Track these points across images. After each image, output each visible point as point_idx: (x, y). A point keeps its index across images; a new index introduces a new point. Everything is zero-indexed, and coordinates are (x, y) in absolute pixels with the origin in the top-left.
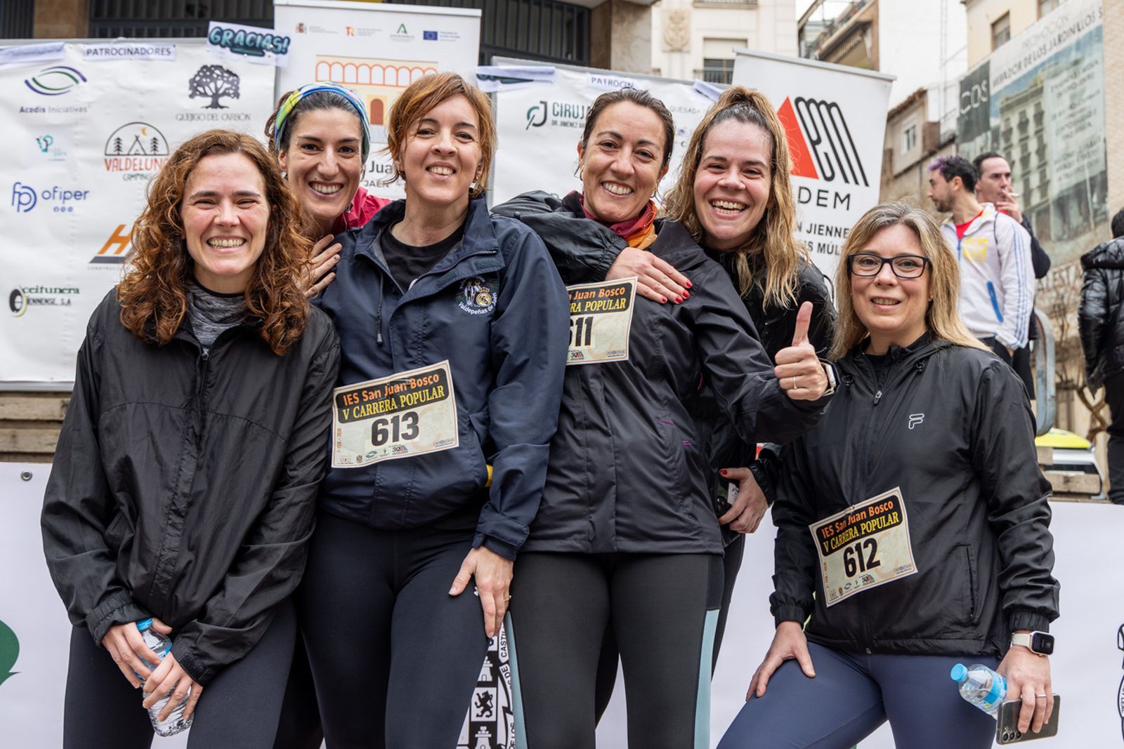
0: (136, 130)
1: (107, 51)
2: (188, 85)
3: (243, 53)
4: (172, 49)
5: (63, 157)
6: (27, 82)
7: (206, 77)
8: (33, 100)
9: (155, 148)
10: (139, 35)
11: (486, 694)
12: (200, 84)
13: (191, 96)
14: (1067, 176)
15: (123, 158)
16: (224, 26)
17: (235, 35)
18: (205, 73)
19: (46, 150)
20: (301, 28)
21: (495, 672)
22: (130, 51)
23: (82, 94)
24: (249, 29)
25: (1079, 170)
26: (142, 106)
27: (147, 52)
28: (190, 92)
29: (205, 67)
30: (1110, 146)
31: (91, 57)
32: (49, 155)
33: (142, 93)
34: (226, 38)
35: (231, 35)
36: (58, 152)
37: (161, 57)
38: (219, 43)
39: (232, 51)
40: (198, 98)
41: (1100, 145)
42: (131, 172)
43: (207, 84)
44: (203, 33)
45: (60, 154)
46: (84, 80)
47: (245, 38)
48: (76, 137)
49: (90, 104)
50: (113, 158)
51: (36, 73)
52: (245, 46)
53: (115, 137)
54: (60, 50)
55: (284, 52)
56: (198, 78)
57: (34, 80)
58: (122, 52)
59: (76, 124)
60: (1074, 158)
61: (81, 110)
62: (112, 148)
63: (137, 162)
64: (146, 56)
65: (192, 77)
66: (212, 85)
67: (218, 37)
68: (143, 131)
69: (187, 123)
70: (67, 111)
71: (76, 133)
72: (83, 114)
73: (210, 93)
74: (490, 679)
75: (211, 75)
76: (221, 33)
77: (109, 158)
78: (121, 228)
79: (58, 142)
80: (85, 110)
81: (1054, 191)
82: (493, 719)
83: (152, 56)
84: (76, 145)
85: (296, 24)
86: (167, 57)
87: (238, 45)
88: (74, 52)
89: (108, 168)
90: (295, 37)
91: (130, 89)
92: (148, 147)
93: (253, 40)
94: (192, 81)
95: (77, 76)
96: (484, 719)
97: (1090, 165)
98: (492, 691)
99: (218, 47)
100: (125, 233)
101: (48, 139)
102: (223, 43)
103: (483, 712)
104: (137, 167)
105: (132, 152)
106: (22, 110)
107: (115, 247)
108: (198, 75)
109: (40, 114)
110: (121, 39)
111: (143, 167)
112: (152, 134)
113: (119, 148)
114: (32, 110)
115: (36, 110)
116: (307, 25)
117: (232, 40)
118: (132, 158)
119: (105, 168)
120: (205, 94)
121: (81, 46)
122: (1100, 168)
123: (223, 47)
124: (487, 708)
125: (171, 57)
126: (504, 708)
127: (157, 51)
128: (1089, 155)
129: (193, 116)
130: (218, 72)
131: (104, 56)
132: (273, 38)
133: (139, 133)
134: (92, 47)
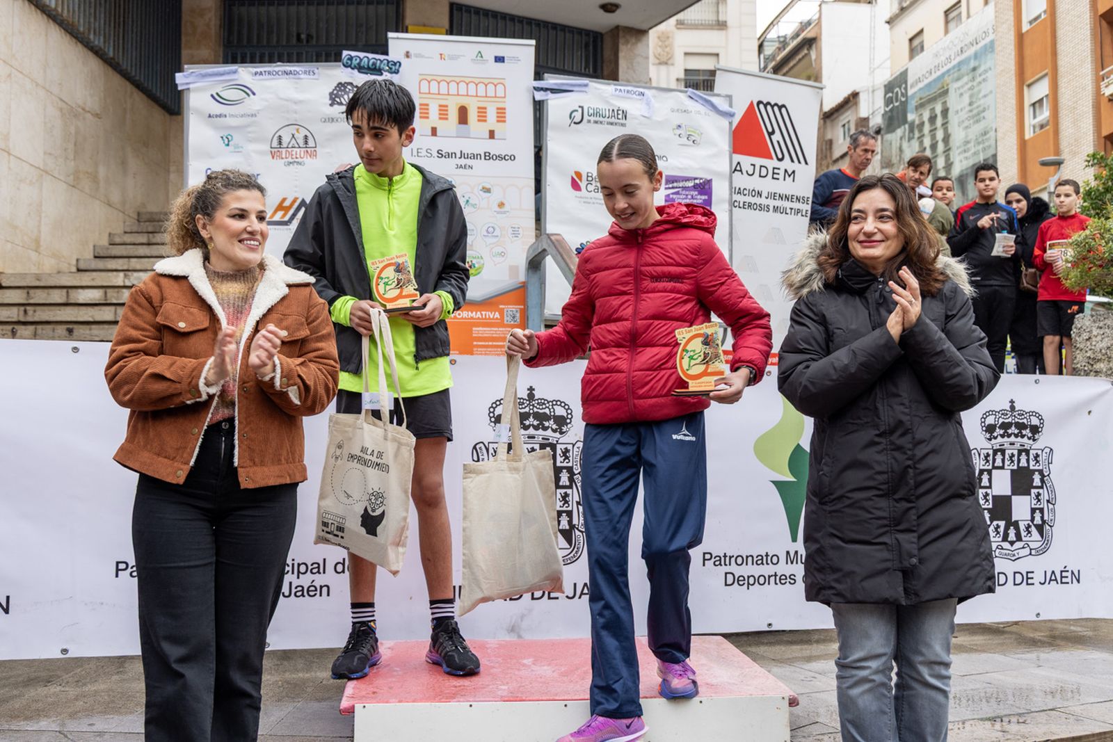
0: (292, 129)
1: (269, 73)
2: (328, 97)
3: (367, 73)
4: (316, 71)
5: (241, 150)
6: (212, 96)
7: (341, 90)
8: (217, 108)
9: (306, 143)
10: (290, 60)
11: (566, 493)
12: (337, 96)
13: (331, 105)
14: (966, 158)
15: (284, 150)
16: (353, 54)
17: (361, 60)
18: (340, 88)
19: (228, 145)
20: (407, 55)
21: (571, 480)
22: (286, 73)
23: (253, 104)
24: (371, 56)
25: (975, 154)
26: (296, 113)
27: (298, 73)
28: (330, 102)
29: (340, 83)
30: (999, 135)
31: (258, 77)
32: (231, 148)
33: (295, 103)
34: (355, 62)
35: (358, 60)
36: (237, 146)
37: (308, 76)
38: (350, 66)
39: (359, 72)
40: (336, 106)
41: (992, 134)
42: (290, 160)
43: (343, 96)
44: (338, 58)
45: (238, 147)
46: (254, 94)
47: (368, 62)
48: (250, 135)
49: (258, 111)
50: (276, 150)
51: (218, 89)
52: (369, 68)
53: (277, 135)
54: (235, 72)
55: (397, 72)
56: (335, 92)
57: (217, 94)
58: (280, 73)
59: (248, 126)
60: (972, 144)
61: (252, 115)
62: (275, 143)
63: (294, 153)
64: (297, 76)
65: (331, 91)
66: (346, 97)
67: (349, 62)
68: (298, 130)
69: (329, 124)
70: (242, 116)
71: (249, 132)
72: (254, 118)
73: (344, 103)
74: (568, 484)
75: (344, 90)
76: (351, 58)
77: (273, 150)
78: (284, 200)
79: (237, 139)
80: (256, 116)
81: (956, 171)
82: (570, 509)
83: (302, 76)
84: (250, 141)
85: (403, 52)
86: (312, 77)
87: (363, 68)
88: (245, 73)
89: (273, 157)
90: (404, 61)
91: (287, 100)
92: (301, 142)
93: (374, 64)
94: (331, 94)
95: (248, 91)
96: (564, 509)
97: (984, 149)
98: (569, 491)
99: (349, 69)
100: (287, 204)
101: (229, 137)
102: (353, 66)
103: (564, 504)
104: (294, 157)
105: (290, 146)
106: (210, 116)
107: (280, 213)
108: (335, 89)
109: (223, 119)
110: (279, 63)
111: (298, 156)
112: (303, 132)
113: (280, 143)
114: (217, 116)
115: (220, 116)
116: (412, 52)
117: (359, 64)
118: (290, 150)
119: (271, 157)
120: (341, 104)
121: (251, 69)
122: (993, 152)
123: (353, 69)
124: (566, 502)
125: (316, 76)
126: (577, 502)
127: (305, 72)
128: (983, 142)
129: (333, 119)
130: (349, 87)
131: (268, 76)
132: (388, 62)
133: (294, 132)
134: (259, 70)
